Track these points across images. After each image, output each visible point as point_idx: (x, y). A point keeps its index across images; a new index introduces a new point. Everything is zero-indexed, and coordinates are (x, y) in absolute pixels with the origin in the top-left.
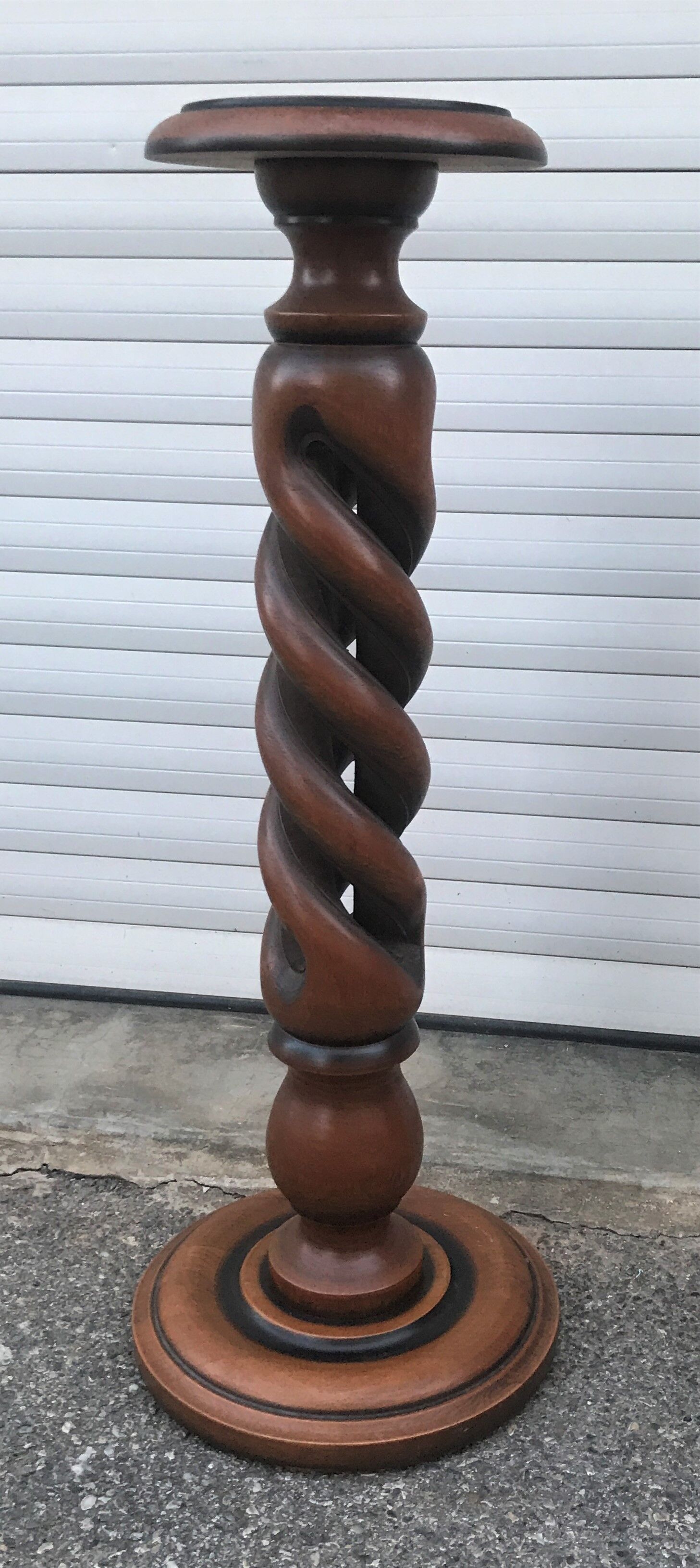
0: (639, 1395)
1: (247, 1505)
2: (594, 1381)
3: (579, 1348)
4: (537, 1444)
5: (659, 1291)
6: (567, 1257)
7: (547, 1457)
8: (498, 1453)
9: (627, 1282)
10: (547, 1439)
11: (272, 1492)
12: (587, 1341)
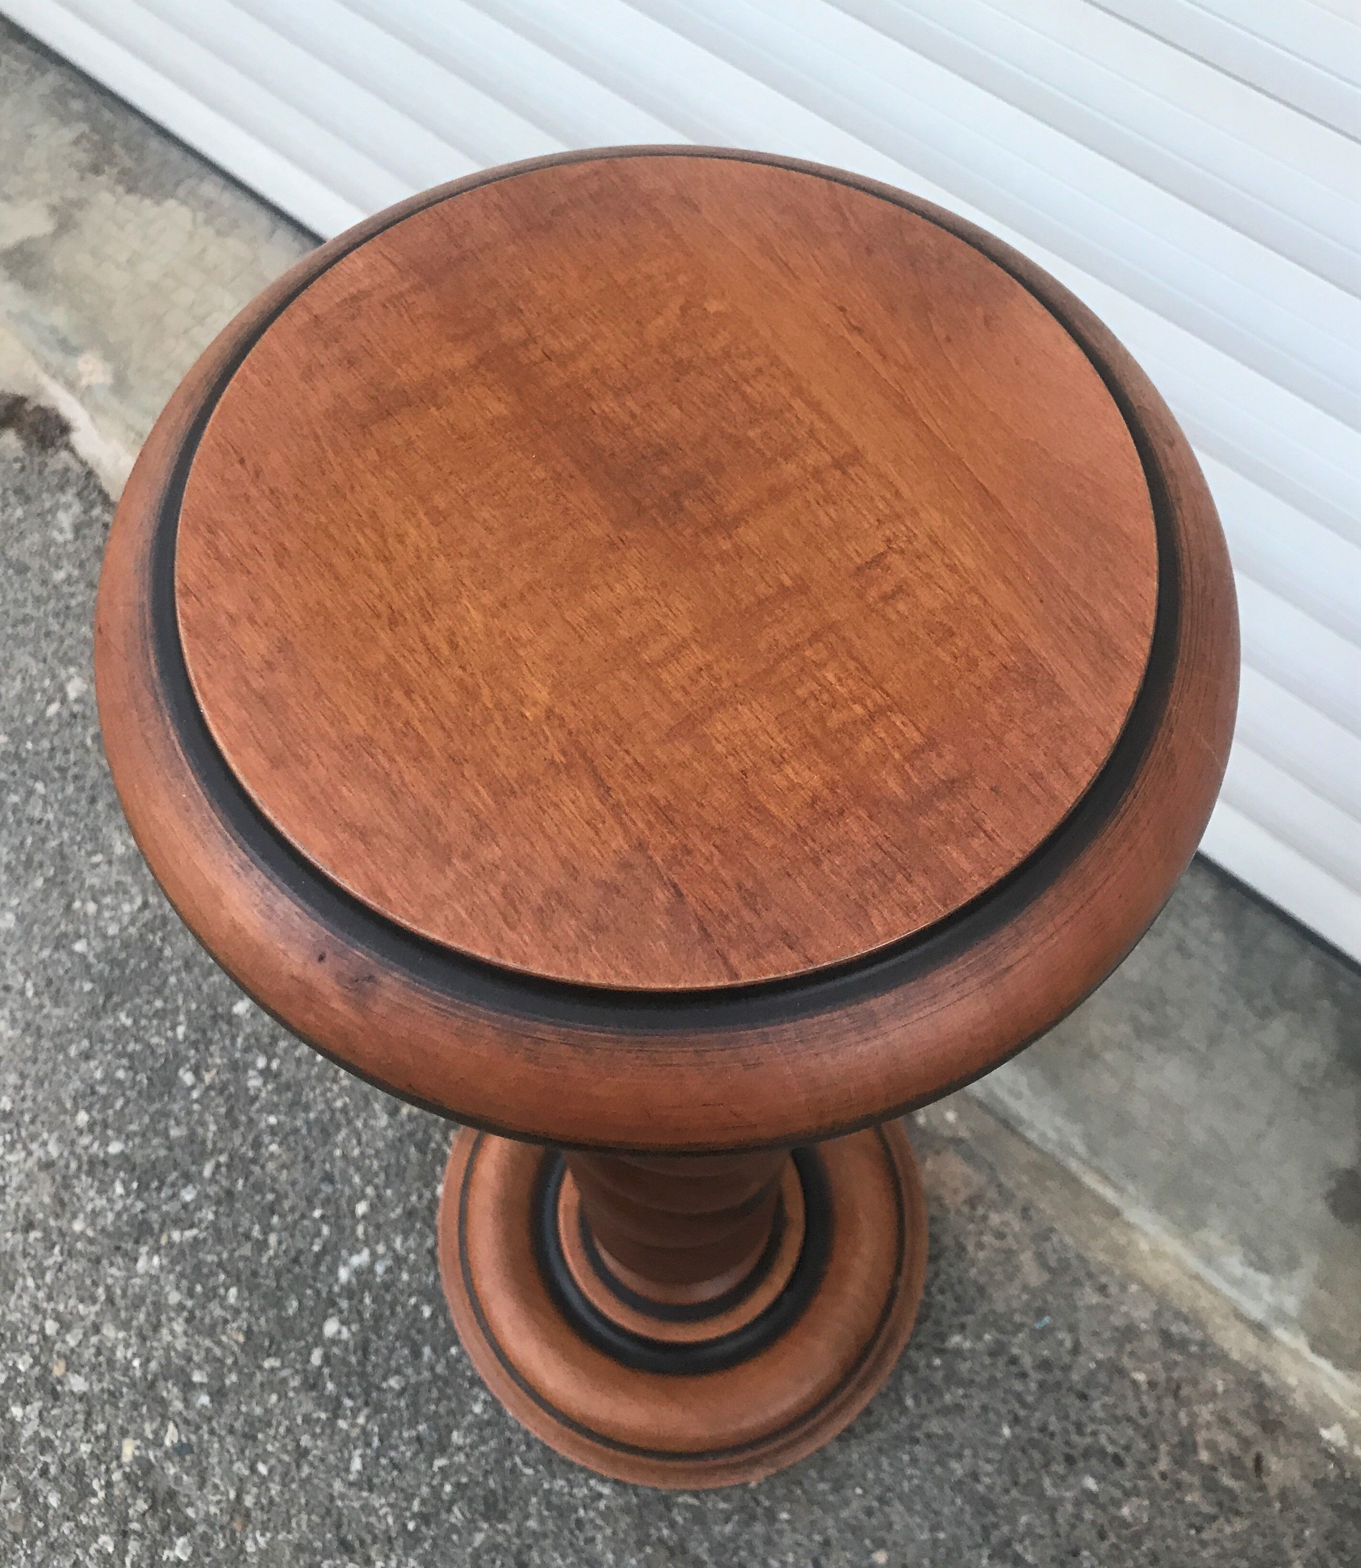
0: (918, 1513)
1: (458, 1427)
2: (885, 1462)
3: (900, 1401)
4: (771, 1516)
5: (1045, 1365)
6: (980, 1246)
7: (768, 1541)
8: (722, 1505)
9: (1019, 1327)
10: (784, 1516)
11: (489, 1423)
12: (916, 1397)
